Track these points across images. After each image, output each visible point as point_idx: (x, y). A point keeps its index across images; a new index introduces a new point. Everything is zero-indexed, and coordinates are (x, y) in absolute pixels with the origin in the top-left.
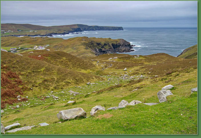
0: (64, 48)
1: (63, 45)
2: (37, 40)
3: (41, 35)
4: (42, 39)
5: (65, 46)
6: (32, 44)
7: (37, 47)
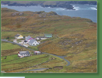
0: (84, 46)
1: (85, 37)
2: (27, 19)
3: (44, 4)
4: (39, 18)
5: (88, 41)
6: (13, 30)
7: (21, 37)
